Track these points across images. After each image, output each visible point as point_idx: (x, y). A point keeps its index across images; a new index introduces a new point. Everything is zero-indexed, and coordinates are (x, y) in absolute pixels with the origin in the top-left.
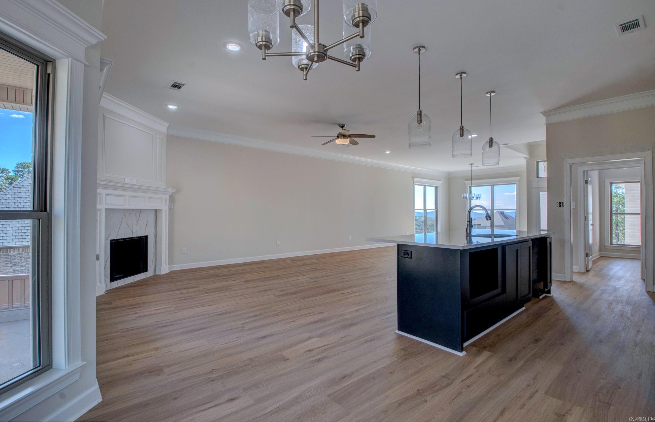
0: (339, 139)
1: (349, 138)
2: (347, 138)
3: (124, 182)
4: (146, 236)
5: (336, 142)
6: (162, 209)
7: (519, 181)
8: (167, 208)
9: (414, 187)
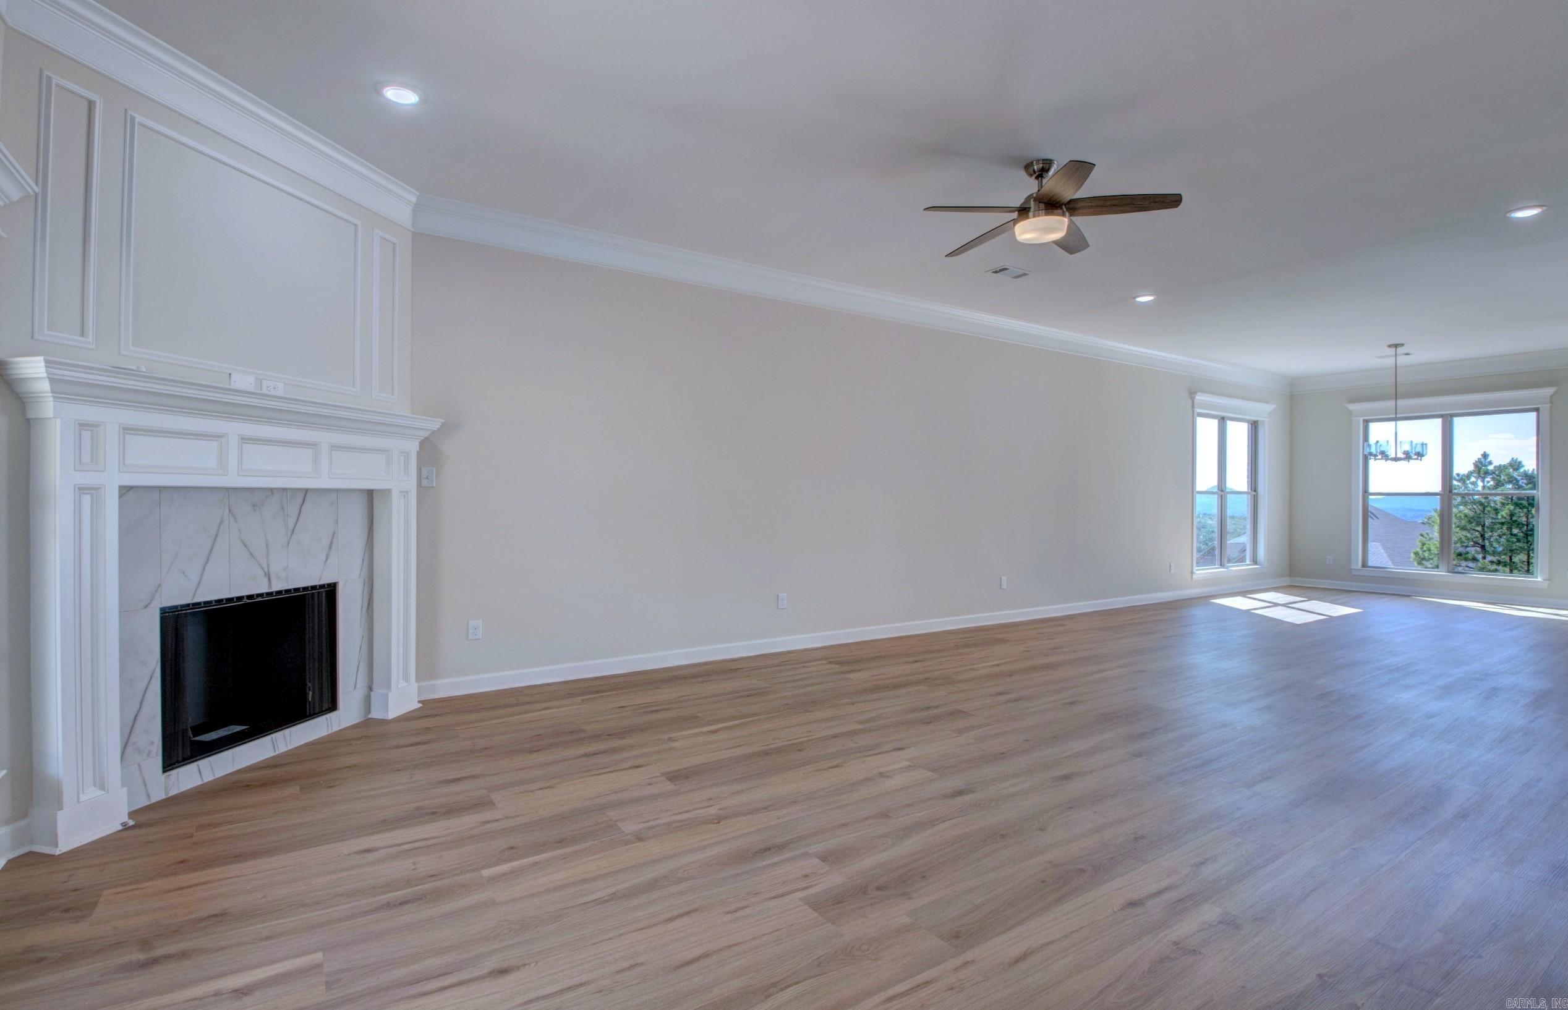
0: (1028, 218)
1: (1067, 214)
2: (1063, 215)
3: (228, 386)
4: (329, 585)
5: (1015, 237)
6: (390, 488)
7: (1551, 402)
8: (412, 485)
9: (1193, 420)
